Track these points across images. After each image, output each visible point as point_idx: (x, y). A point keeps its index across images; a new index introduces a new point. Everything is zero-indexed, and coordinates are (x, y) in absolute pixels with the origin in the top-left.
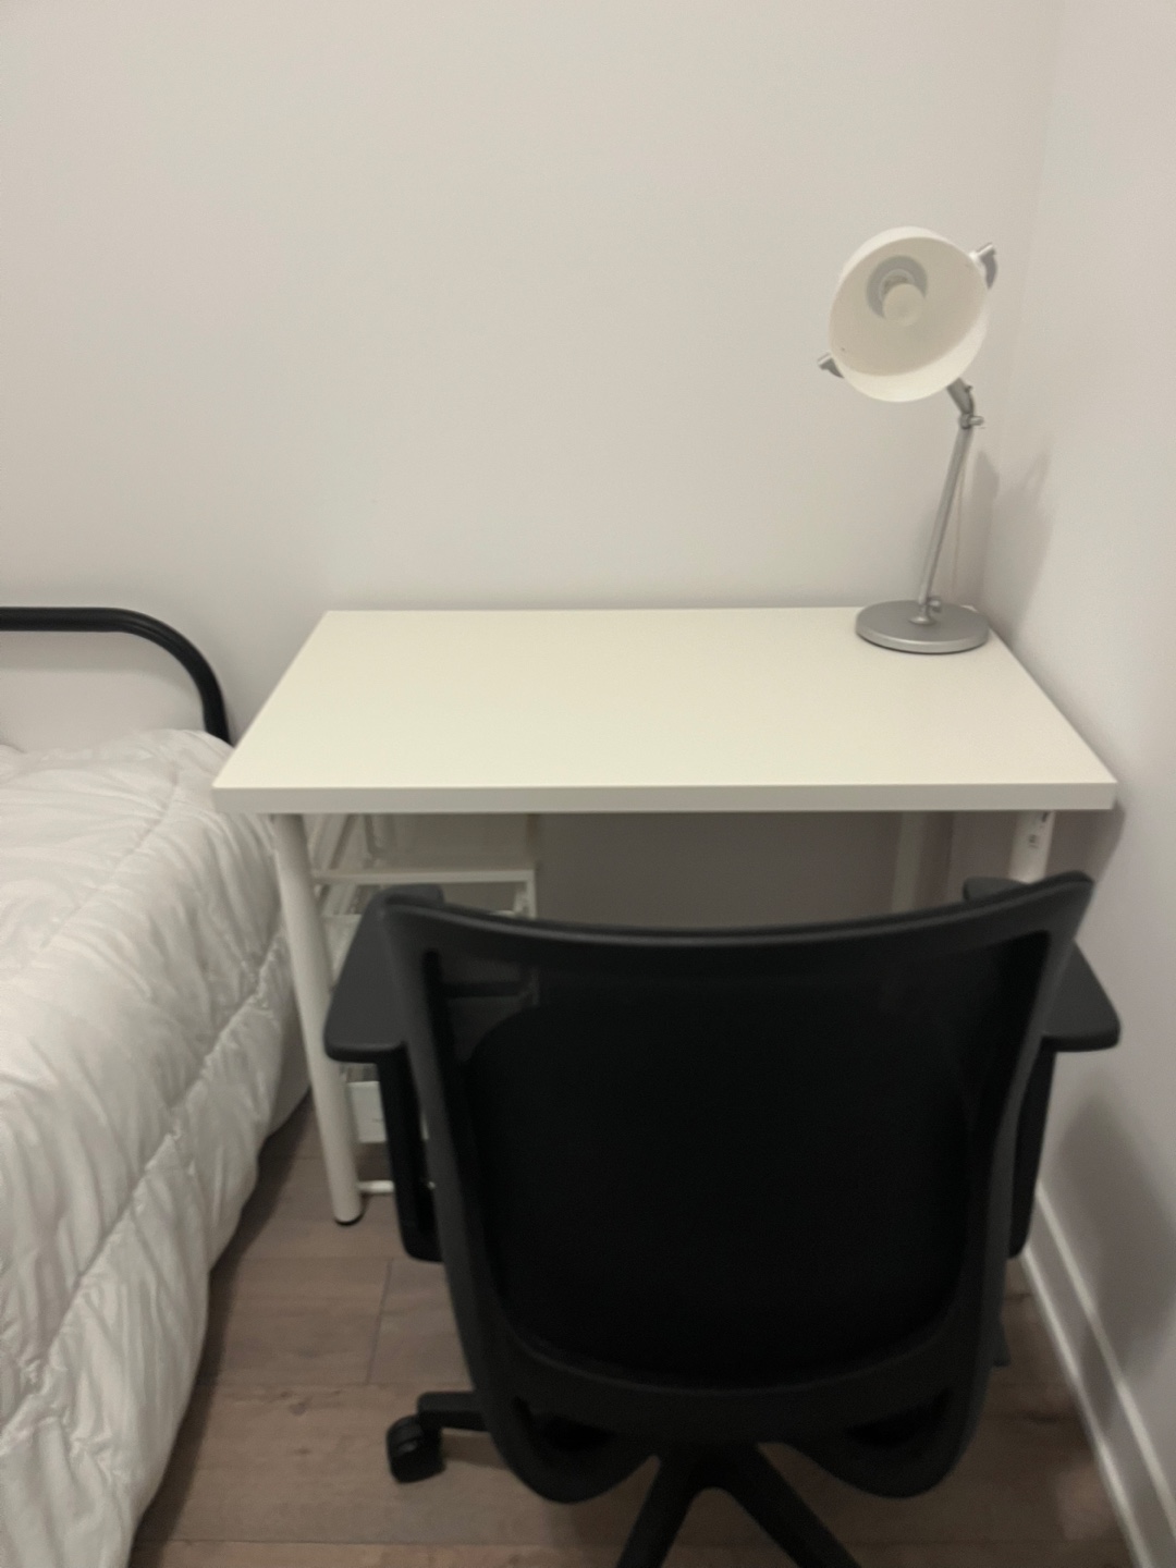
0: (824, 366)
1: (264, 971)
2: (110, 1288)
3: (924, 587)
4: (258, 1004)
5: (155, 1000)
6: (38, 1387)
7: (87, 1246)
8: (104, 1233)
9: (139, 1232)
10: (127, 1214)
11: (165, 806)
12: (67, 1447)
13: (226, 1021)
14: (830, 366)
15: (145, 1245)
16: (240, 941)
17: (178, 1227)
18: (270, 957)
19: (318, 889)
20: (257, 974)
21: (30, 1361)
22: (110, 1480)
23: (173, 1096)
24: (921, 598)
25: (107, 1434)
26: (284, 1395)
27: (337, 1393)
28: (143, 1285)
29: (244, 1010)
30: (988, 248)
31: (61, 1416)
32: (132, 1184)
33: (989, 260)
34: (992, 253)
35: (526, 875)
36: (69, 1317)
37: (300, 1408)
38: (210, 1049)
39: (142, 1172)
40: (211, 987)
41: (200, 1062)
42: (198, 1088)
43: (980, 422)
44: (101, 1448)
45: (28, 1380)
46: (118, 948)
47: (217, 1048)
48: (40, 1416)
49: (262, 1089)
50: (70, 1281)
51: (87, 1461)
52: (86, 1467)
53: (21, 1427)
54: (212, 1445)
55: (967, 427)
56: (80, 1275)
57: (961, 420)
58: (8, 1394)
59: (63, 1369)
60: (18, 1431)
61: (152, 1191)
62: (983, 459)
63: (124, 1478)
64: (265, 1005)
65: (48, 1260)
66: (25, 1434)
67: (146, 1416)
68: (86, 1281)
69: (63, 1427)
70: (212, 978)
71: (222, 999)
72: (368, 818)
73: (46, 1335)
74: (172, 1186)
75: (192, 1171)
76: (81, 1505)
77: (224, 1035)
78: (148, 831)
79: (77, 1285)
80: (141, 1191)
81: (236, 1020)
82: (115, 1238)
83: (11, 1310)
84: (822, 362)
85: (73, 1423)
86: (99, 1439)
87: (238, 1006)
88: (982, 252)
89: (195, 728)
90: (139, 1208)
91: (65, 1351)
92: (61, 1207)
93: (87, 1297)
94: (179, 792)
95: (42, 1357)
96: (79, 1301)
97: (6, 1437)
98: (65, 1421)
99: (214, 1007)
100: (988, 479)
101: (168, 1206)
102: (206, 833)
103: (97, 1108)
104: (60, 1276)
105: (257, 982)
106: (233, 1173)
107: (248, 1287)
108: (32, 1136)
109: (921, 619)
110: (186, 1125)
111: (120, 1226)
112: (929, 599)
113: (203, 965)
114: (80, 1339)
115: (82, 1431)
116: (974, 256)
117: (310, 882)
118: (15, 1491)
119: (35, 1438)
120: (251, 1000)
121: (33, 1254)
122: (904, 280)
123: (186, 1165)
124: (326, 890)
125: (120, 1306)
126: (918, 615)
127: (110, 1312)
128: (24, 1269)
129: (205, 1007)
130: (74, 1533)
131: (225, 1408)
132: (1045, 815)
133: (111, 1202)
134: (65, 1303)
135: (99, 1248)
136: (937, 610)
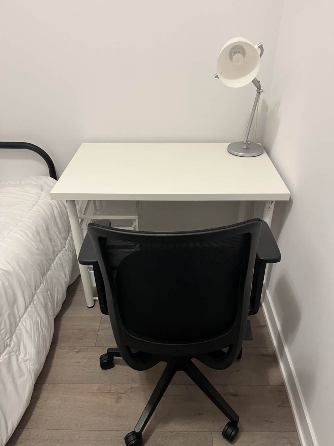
0: (216, 77)
1: (67, 242)
2: (28, 321)
3: (246, 138)
4: (66, 251)
5: (38, 249)
6: (10, 345)
7: (22, 311)
8: (26, 308)
9: (35, 307)
10: (32, 303)
11: (39, 197)
12: (18, 360)
13: (57, 255)
14: (217, 77)
15: (37, 311)
16: (60, 234)
17: (46, 307)
18: (69, 238)
19: (80, 220)
20: (65, 243)
21: (8, 339)
22: (28, 367)
23: (43, 274)
24: (245, 141)
25: (28, 357)
26: (74, 349)
27: (87, 348)
28: (37, 321)
29: (62, 252)
30: (261, 44)
31: (16, 352)
32: (33, 296)
33: (261, 47)
34: (262, 45)
35: (135, 217)
36: (18, 328)
37: (78, 352)
38: (53, 262)
39: (36, 293)
40: (52, 246)
41: (50, 265)
42: (50, 272)
43: (263, 91)
44: (27, 360)
45: (7, 344)
46: (27, 235)
47: (55, 262)
48: (10, 353)
49: (67, 273)
50: (18, 319)
51: (23, 363)
52: (23, 365)
53: (5, 355)
54: (56, 361)
55: (259, 93)
56: (20, 318)
57: (257, 91)
58: (2, 347)
59: (16, 341)
60: (5, 356)
61: (39, 297)
62: (264, 101)
63: (32, 368)
64: (67, 251)
65: (12, 314)
66: (6, 357)
67: (38, 353)
68: (21, 320)
69: (16, 355)
70: (53, 243)
71: (56, 249)
72: (94, 201)
73: (12, 333)
74: (43, 297)
75: (49, 293)
76: (21, 374)
77: (57, 258)
78: (35, 204)
79: (19, 321)
80: (35, 298)
81: (60, 255)
82: (29, 309)
83: (2, 326)
84: (215, 76)
85: (19, 355)
86: (26, 358)
87: (60, 251)
88: (259, 45)
89: (48, 176)
90: (35, 302)
91: (16, 336)
92: (15, 301)
93: (22, 323)
94: (43, 193)
95: (11, 338)
96: (20, 324)
97: (2, 357)
98: (17, 353)
99: (54, 251)
100: (265, 107)
101: (43, 301)
102: (51, 204)
103: (23, 276)
104: (15, 318)
105: (65, 245)
106: (60, 294)
107: (64, 322)
108: (7, 284)
109: (245, 147)
110: (47, 281)
111: (30, 306)
112: (247, 141)
113: (51, 240)
114: (21, 334)
115: (22, 356)
116: (256, 47)
117: (77, 218)
118: (4, 370)
119: (9, 357)
120: (64, 249)
121: (8, 312)
122: (239, 52)
123: (47, 292)
124: (82, 221)
125: (31, 326)
126: (244, 146)
127: (28, 328)
128: (6, 316)
129: (51, 251)
130: (19, 381)
131: (59, 352)
132: (272, 202)
133: (28, 300)
134: (17, 325)
135: (25, 312)
136: (249, 144)
